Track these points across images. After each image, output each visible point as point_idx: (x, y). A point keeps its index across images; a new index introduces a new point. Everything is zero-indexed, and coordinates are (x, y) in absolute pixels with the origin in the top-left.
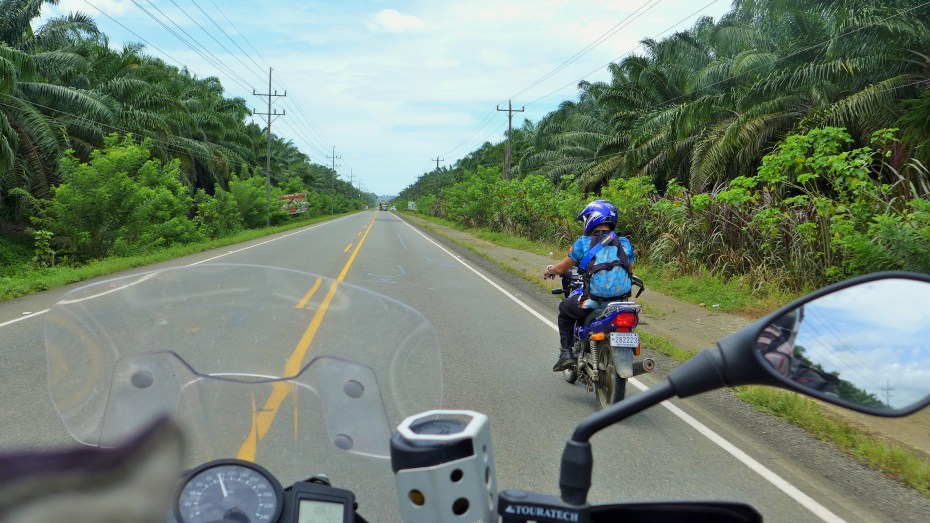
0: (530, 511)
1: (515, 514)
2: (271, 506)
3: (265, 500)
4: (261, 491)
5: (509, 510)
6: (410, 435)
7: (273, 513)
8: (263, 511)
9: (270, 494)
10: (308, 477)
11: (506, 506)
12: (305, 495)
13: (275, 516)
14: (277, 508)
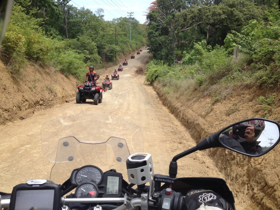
0: (161, 180)
1: (157, 181)
2: (100, 177)
3: (98, 176)
4: (97, 174)
5: (156, 179)
6: (131, 160)
7: (100, 179)
8: (98, 179)
9: (100, 174)
10: (110, 169)
11: (155, 179)
12: (109, 175)
13: (101, 181)
14: (101, 178)
